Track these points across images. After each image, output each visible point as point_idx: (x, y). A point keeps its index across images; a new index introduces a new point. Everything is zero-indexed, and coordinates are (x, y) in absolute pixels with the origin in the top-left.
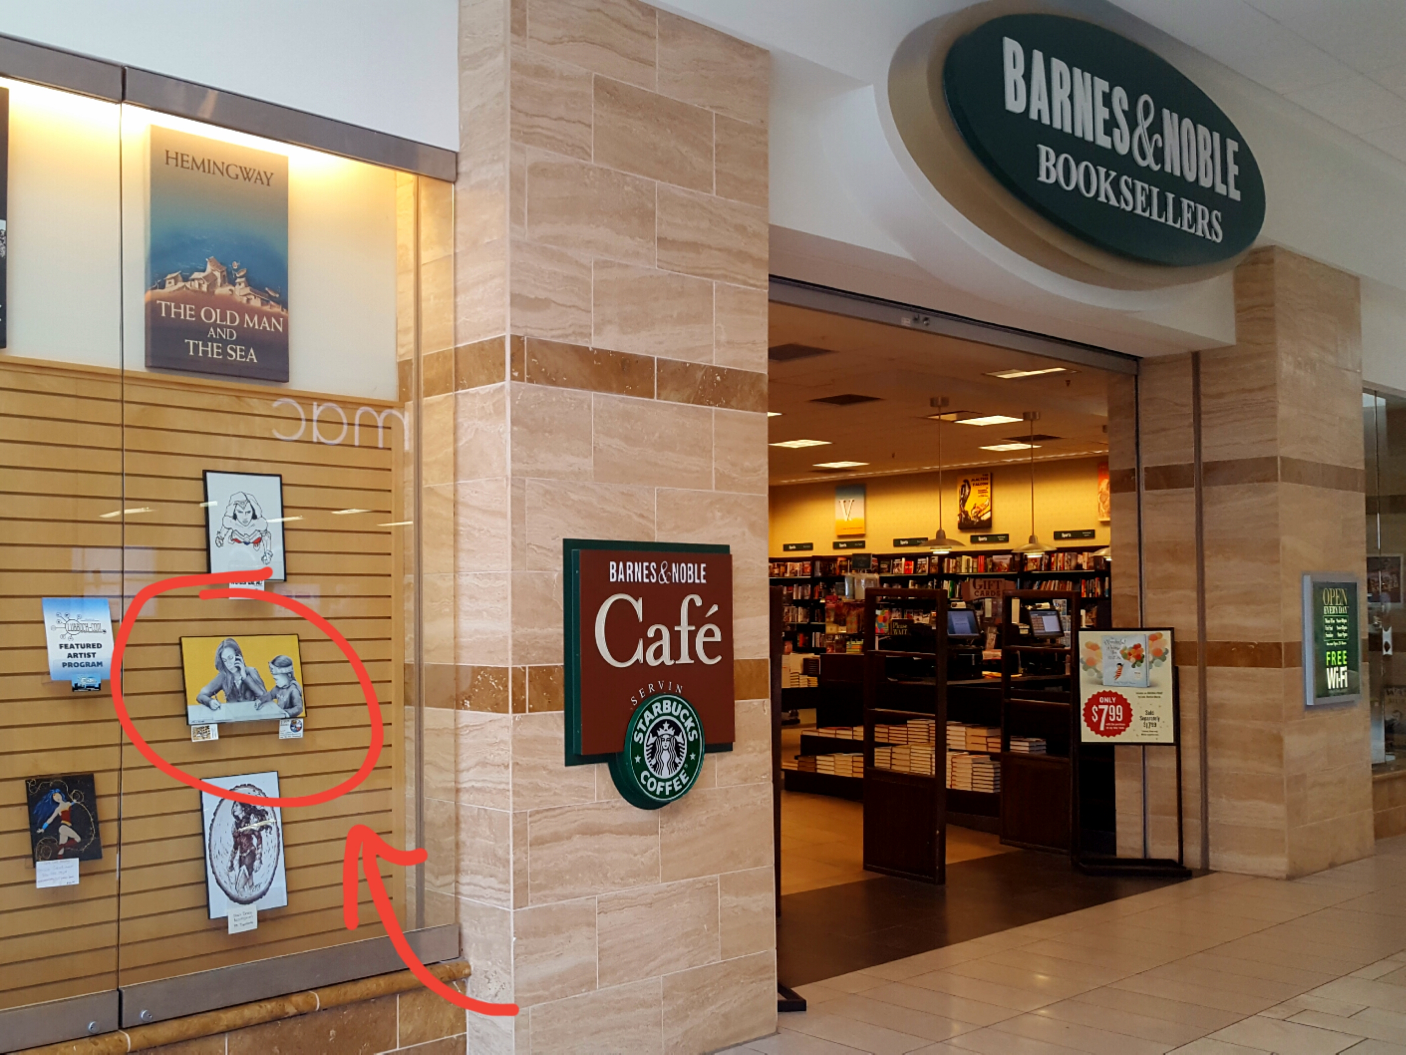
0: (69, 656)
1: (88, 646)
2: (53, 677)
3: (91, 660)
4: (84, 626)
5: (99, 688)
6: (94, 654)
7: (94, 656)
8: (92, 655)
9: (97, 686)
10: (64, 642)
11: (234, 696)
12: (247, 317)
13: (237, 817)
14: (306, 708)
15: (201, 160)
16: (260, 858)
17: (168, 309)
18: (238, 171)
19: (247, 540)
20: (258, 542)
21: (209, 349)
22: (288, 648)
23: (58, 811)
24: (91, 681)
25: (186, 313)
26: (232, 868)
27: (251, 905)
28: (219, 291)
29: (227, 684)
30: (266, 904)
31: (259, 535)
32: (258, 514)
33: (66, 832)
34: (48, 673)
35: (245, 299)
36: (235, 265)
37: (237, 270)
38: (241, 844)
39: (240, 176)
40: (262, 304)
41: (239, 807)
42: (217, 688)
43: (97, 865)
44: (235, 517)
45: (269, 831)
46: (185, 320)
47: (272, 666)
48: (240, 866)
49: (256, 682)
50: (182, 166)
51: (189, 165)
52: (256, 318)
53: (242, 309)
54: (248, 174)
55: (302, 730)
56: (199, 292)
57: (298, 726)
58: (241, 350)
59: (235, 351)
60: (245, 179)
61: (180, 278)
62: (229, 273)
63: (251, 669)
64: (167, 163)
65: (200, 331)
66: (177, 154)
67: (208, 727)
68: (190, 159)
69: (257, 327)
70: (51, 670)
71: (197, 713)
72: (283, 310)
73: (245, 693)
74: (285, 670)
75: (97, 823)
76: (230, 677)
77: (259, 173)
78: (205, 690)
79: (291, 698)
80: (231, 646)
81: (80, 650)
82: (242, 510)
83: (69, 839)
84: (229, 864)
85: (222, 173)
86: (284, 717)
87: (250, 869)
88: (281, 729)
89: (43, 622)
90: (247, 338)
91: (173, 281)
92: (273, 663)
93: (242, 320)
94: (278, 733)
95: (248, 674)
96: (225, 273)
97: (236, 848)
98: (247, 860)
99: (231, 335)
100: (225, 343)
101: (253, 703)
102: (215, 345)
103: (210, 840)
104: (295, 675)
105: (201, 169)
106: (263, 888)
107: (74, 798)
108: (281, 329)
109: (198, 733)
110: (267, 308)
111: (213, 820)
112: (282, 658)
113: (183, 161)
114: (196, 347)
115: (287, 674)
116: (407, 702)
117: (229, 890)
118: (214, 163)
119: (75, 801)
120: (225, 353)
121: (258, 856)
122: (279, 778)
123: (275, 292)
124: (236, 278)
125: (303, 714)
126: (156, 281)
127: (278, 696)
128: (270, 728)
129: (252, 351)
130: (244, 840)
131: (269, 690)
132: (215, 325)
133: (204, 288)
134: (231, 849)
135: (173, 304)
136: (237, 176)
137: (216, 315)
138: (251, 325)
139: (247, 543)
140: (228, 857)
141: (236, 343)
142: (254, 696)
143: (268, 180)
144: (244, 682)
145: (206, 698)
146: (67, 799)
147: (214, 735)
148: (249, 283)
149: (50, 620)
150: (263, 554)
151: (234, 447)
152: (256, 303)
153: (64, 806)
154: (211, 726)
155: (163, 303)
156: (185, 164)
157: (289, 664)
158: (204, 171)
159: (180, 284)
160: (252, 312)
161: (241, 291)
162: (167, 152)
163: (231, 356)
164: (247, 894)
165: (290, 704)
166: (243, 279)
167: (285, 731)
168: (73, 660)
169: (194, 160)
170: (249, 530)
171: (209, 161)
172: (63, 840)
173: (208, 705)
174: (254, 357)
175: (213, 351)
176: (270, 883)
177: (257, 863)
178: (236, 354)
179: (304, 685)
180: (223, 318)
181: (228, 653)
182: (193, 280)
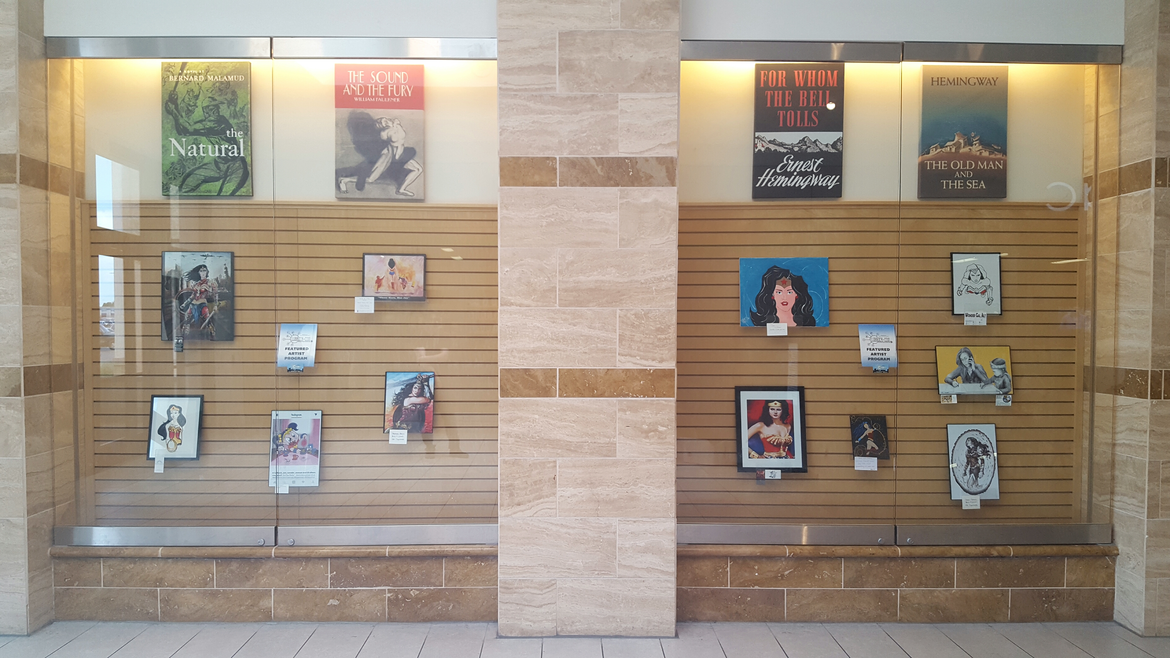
0: (872, 354)
1: (882, 349)
2: (863, 365)
3: (884, 357)
4: (881, 339)
5: (888, 371)
6: (885, 354)
9: (886, 371)
10: (869, 347)
11: (967, 380)
12: (979, 163)
13: (969, 447)
14: (1013, 389)
15: (952, 79)
16: (983, 471)
17: (931, 164)
18: (976, 81)
19: (977, 292)
20: (983, 293)
21: (956, 184)
22: (1004, 354)
23: (866, 433)
24: (883, 368)
25: (942, 165)
26: (965, 474)
27: (976, 496)
28: (962, 151)
29: (963, 373)
30: (985, 496)
31: (984, 288)
32: (984, 277)
33: (870, 444)
34: (861, 363)
35: (978, 153)
36: (973, 134)
37: (973, 137)
38: (971, 462)
39: (977, 83)
40: (990, 155)
41: (970, 442)
42: (957, 375)
43: (886, 462)
44: (970, 279)
45: (989, 456)
46: (941, 170)
47: (992, 364)
48: (970, 474)
49: (981, 372)
50: (941, 84)
51: (946, 83)
52: (985, 163)
53: (976, 159)
54: (981, 81)
55: (1010, 402)
56: (950, 152)
57: (1009, 399)
58: (975, 182)
59: (972, 183)
60: (980, 84)
61: (939, 147)
62: (969, 139)
63: (978, 365)
64: (932, 85)
65: (950, 174)
66: (938, 78)
67: (951, 396)
68: (946, 80)
69: (986, 168)
70: (862, 360)
72: (1003, 156)
73: (974, 378)
74: (1000, 367)
75: (887, 441)
76: (965, 369)
77: (989, 79)
78: (950, 376)
79: (1004, 382)
80: (965, 351)
81: (878, 352)
82: (974, 274)
83: (872, 447)
84: (964, 472)
85: (966, 84)
86: (998, 393)
87: (977, 476)
88: (997, 400)
89: (859, 337)
90: (979, 175)
91: (934, 149)
92: (993, 362)
93: (976, 164)
94: (995, 402)
95: (976, 368)
96: (966, 140)
97: (968, 463)
98: (975, 471)
99: (970, 174)
100: (965, 179)
101: (979, 384)
102: (959, 181)
103: (952, 458)
104: (1007, 370)
105: (953, 84)
106: (984, 487)
107: (875, 426)
108: (1001, 167)
109: (945, 399)
110: (993, 156)
111: (954, 447)
112: (999, 360)
113: (941, 81)
114: (947, 184)
115: (1001, 369)
116: (1085, 389)
117: (963, 486)
118: (961, 79)
119: (875, 429)
120: (965, 185)
121: (981, 470)
122: (996, 428)
123: (998, 146)
124: (973, 141)
125: (1012, 392)
126: (925, 149)
127: (995, 381)
128: (990, 399)
129: (982, 182)
130: (973, 460)
131: (989, 377)
132: (959, 170)
133: (953, 150)
134: (965, 464)
135: (934, 162)
136: (975, 83)
137: (960, 165)
138: (982, 167)
139: (977, 293)
140: (963, 468)
141: (972, 179)
142: (980, 380)
143: (995, 82)
144: (973, 372)
145: (950, 380)
146: (871, 427)
147: (954, 400)
148: (981, 143)
149: (862, 336)
150: (987, 299)
151: (971, 238)
152: (986, 154)
153: (869, 431)
154: (953, 396)
155: (928, 162)
156: (943, 83)
157: (1004, 363)
158: (954, 84)
159: (939, 150)
160: (983, 159)
161: (976, 148)
162: (932, 78)
163: (969, 186)
164: (974, 489)
165: (1003, 386)
166: (978, 141)
167: (1000, 401)
168: (874, 357)
169: (948, 79)
170: (979, 286)
171: (958, 78)
172: (869, 448)
173: (951, 384)
174: (983, 185)
175: (958, 184)
176: (989, 486)
177: (980, 474)
178: (972, 185)
179: (1013, 376)
180: (965, 165)
181: (964, 356)
182: (947, 147)
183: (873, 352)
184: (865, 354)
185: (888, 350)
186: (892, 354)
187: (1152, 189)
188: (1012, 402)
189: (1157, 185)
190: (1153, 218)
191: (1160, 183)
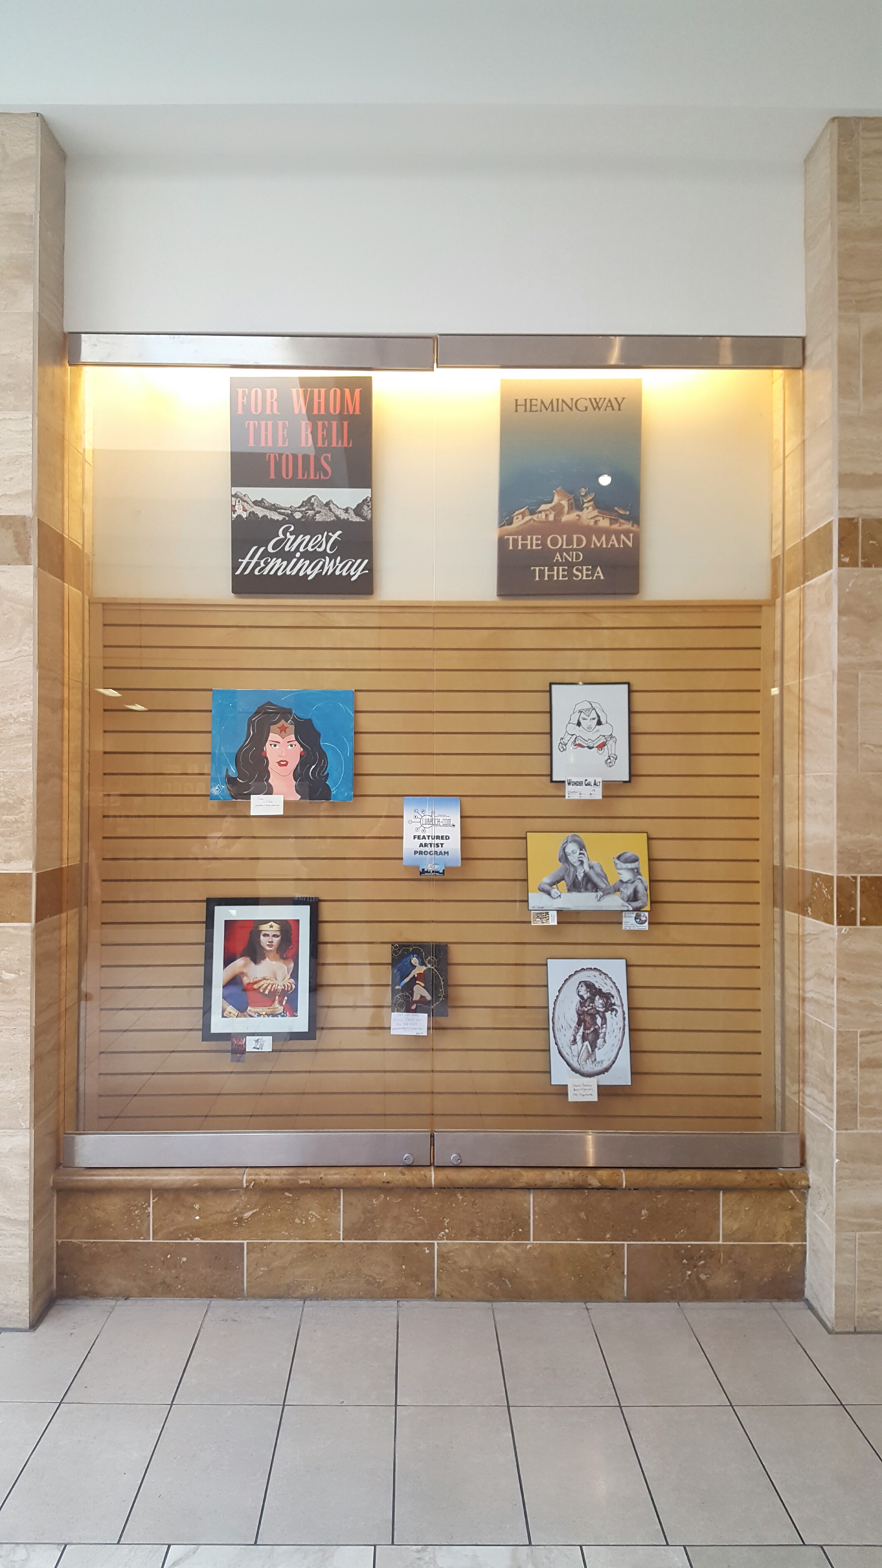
0: (421, 845)
1: (438, 837)
2: (405, 862)
3: (439, 849)
4: (436, 821)
5: (443, 873)
6: (442, 844)
7: (442, 847)
8: (440, 845)
9: (441, 871)
10: (417, 834)
11: (575, 886)
12: (594, 538)
13: (581, 997)
14: (652, 902)
15: (550, 401)
16: (604, 1038)
17: (515, 541)
18: (588, 403)
19: (591, 745)
20: (602, 746)
21: (555, 573)
22: (637, 845)
23: (415, 973)
24: (436, 868)
25: (533, 543)
26: (574, 1042)
27: (592, 1079)
28: (565, 518)
29: (568, 875)
30: (607, 1080)
31: (603, 740)
32: (603, 720)
33: (420, 991)
34: (402, 859)
35: (592, 522)
36: (583, 491)
37: (584, 496)
38: (584, 1021)
39: (590, 407)
40: (611, 524)
41: (584, 988)
42: (558, 878)
43: (443, 1021)
44: (579, 724)
45: (614, 1013)
46: (532, 550)
47: (617, 862)
48: (583, 1042)
49: (598, 875)
50: (531, 411)
51: (538, 408)
52: (604, 538)
53: (588, 531)
54: (597, 404)
55: (647, 923)
56: (547, 522)
57: (643, 919)
58: (587, 570)
59: (581, 571)
60: (595, 409)
61: (527, 512)
62: (576, 500)
63: (594, 863)
64: (516, 411)
65: (545, 557)
66: (526, 400)
67: (547, 913)
68: (539, 402)
69: (604, 546)
70: (405, 855)
71: (536, 900)
72: (633, 526)
73: (587, 884)
74: (630, 866)
75: (447, 985)
76: (572, 869)
77: (610, 401)
78: (547, 880)
79: (635, 892)
80: (575, 841)
81: (427, 841)
82: (586, 717)
83: (422, 996)
84: (572, 1038)
85: (571, 409)
86: (626, 909)
87: (593, 1045)
88: (624, 920)
89: (402, 817)
90: (593, 558)
91: (520, 516)
92: (619, 858)
93: (589, 541)
94: (621, 923)
95: (591, 867)
96: (572, 501)
97: (579, 1024)
98: (590, 1037)
99: (578, 557)
100: (571, 565)
101: (594, 894)
102: (561, 568)
103: (553, 1014)
104: (641, 871)
105: (550, 409)
106: (606, 1064)
107: (429, 963)
108: (630, 544)
109: (538, 917)
110: (616, 526)
111: (557, 997)
112: (628, 855)
113: (531, 405)
114: (542, 573)
115: (632, 869)
116: (775, 904)
117: (571, 1062)
118: (563, 401)
119: (429, 966)
120: (571, 574)
121: (601, 1035)
122: (628, 966)
123: (625, 510)
124: (584, 503)
125: (648, 908)
126: (505, 519)
127: (622, 889)
128: (613, 918)
129: (599, 569)
130: (588, 1019)
131: (612, 883)
132: (561, 550)
133: (551, 518)
134: (574, 1025)
135: (520, 537)
136: (586, 408)
137: (562, 541)
138: (599, 545)
139: (590, 748)
140: (572, 1032)
141: (582, 563)
142: (596, 888)
143: (619, 405)
144: (586, 875)
145: (548, 888)
146: (423, 963)
147: (553, 920)
148: (597, 506)
149: (408, 815)
150: (607, 757)
151: (581, 660)
152: (604, 523)
153: (420, 969)
154: (550, 913)
155: (511, 538)
156: (534, 408)
157: (636, 860)
158: (553, 410)
159: (527, 518)
160: (599, 532)
161: (588, 515)
162: (516, 400)
163: (577, 576)
164: (589, 1067)
165: (634, 897)
166: (592, 503)
167: (629, 922)
168: (423, 849)
169: (542, 402)
170: (594, 735)
171: (558, 400)
172: (416, 997)
173: (549, 894)
174: (601, 574)
175: (559, 573)
176: (614, 1062)
177: (600, 1041)
178: (582, 574)
179: (651, 881)
180: (569, 542)
181: (571, 848)
182: (540, 512)
183: (423, 841)
184: (409, 845)
185: (447, 838)
186: (454, 845)
187: (834, 570)
188: (649, 923)
189: (841, 564)
190: (836, 621)
191: (847, 560)
